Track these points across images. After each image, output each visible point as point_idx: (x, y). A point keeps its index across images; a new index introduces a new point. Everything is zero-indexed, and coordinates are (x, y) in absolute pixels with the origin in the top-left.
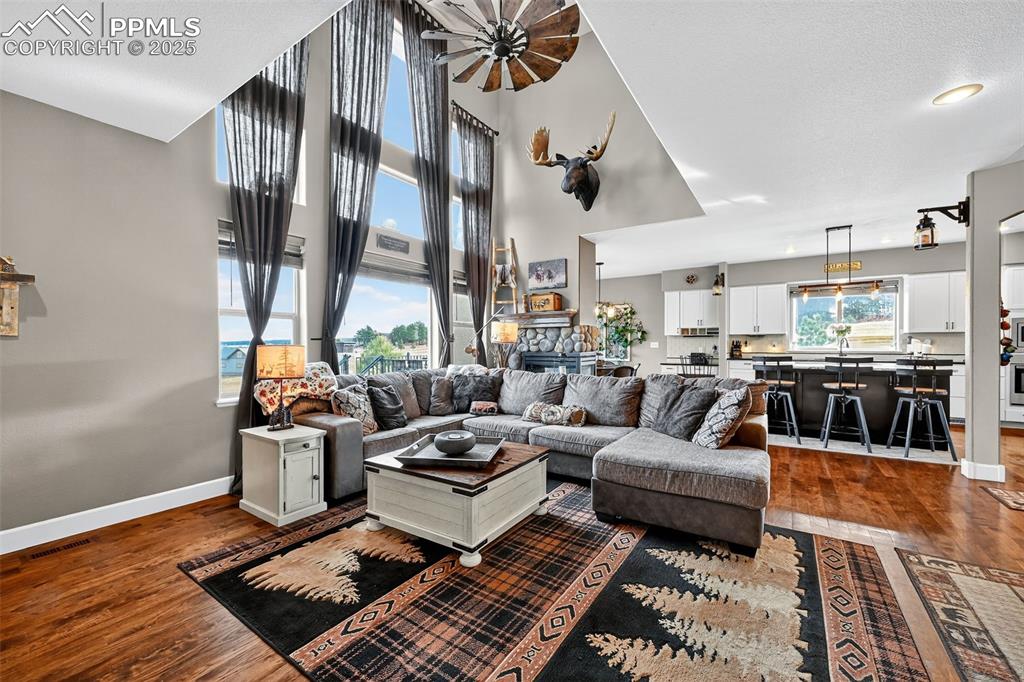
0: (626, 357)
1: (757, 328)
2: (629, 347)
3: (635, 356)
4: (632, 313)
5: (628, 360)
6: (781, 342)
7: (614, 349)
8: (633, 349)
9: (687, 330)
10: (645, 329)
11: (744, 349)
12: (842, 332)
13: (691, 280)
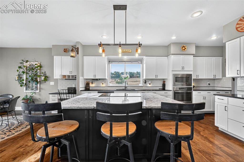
0: (37, 89)
1: (95, 76)
2: (39, 85)
3: (42, 89)
4: (41, 66)
5: (38, 91)
6: (105, 82)
7: (31, 85)
8: (41, 85)
9: (65, 76)
10: (47, 75)
11: (91, 85)
12: (126, 78)
13: (65, 51)
